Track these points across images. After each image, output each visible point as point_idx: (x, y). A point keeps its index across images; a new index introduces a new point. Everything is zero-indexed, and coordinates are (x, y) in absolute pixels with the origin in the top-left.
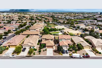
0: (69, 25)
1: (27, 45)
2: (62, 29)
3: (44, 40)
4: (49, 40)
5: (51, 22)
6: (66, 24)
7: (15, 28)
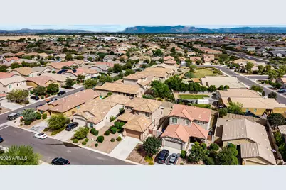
0: (263, 78)
1: (81, 116)
2: (219, 89)
3: (130, 110)
4: (140, 114)
5: (207, 64)
6: (255, 73)
7: (100, 73)
